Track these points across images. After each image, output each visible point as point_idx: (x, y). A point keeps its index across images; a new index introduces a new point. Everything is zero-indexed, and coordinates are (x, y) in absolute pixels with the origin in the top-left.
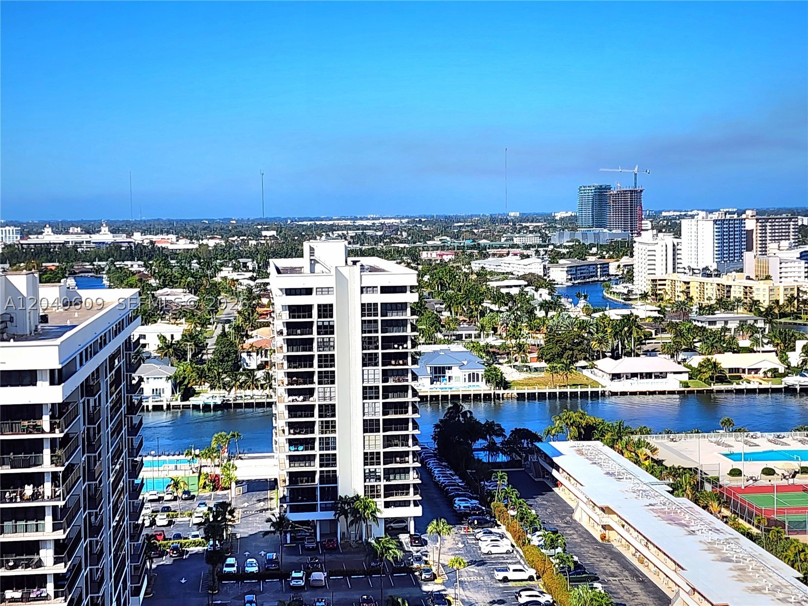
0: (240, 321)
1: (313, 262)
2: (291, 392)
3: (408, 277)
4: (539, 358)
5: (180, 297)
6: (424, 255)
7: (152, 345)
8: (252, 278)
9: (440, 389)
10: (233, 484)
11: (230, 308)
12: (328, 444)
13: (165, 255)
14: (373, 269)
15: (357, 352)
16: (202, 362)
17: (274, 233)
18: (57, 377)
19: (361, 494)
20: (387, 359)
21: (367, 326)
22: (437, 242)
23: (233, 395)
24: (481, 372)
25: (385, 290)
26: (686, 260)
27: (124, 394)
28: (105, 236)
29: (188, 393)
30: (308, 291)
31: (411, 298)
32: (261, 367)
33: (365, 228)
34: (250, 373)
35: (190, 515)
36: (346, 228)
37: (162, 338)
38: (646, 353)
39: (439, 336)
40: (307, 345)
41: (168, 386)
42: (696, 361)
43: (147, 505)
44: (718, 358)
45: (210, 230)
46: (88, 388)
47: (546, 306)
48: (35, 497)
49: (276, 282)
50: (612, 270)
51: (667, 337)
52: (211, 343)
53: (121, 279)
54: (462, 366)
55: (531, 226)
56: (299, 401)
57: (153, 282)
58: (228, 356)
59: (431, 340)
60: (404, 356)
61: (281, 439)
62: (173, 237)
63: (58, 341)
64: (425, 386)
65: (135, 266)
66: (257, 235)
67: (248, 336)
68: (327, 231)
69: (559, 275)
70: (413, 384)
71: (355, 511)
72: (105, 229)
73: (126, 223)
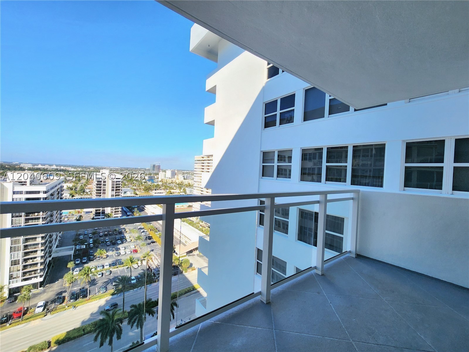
0: (85, 183)
2: (96, 196)
4: (143, 190)
7: (66, 187)
9: (125, 195)
10: (83, 212)
11: (83, 181)
13: (68, 171)
15: (110, 188)
16: (76, 191)
17: (93, 168)
18: (45, 192)
19: (110, 213)
20: (116, 190)
21: (113, 185)
23: (83, 196)
24: (133, 192)
26: (167, 176)
27: (60, 196)
28: (54, 167)
29: (73, 196)
31: (121, 180)
32: (89, 191)
33: (112, 168)
34: (87, 193)
35: (73, 218)
36: (108, 168)
37: (68, 186)
38: (160, 190)
39: (125, 187)
40: (100, 187)
41: (69, 195)
42: (168, 191)
43: (63, 217)
44: (171, 190)
45: (79, 167)
46: (52, 195)
47: (145, 182)
48: (38, 215)
50: (155, 177)
51: (164, 187)
52: (79, 188)
54: (129, 192)
55: (142, 170)
58: (82, 189)
59: (124, 187)
60: (119, 190)
62: (71, 168)
63: (46, 186)
64: (123, 195)
66: (89, 169)
67: (87, 186)
69: (147, 178)
70: (121, 194)
71: (108, 216)
73: (60, 165)
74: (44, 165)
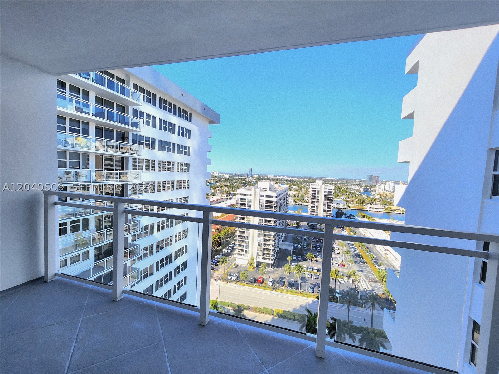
0: (305, 192)
1: (317, 184)
2: (311, 204)
3: (333, 187)
4: (356, 203)
5: (296, 188)
6: (337, 184)
7: (291, 195)
8: (308, 186)
9: (337, 206)
11: (304, 190)
12: (317, 212)
13: (294, 181)
14: (327, 186)
15: (323, 199)
16: (298, 198)
17: (312, 179)
18: (276, 197)
20: (328, 200)
21: (325, 195)
22: (340, 182)
23: (303, 203)
24: (345, 204)
25: (329, 189)
26: (387, 189)
27: (286, 201)
28: (286, 178)
29: (296, 202)
30: (316, 188)
31: (334, 191)
32: (308, 200)
34: (305, 200)
36: (324, 179)
37: (293, 193)
38: (377, 204)
39: (338, 198)
40: (315, 196)
41: (293, 201)
42: (387, 207)
44: (391, 207)
45: (302, 178)
46: (280, 199)
47: (359, 195)
49: (311, 186)
50: (372, 189)
51: (381, 202)
52: (300, 195)
53: (287, 184)
54: (342, 203)
55: (357, 181)
56: (313, 205)
57: (292, 185)
58: (302, 197)
59: (337, 198)
60: (331, 200)
61: (309, 210)
62: (296, 179)
63: (276, 192)
64: (335, 205)
65: (290, 182)
66: (309, 179)
67: (306, 195)
68: (320, 179)
69: (362, 190)
70: (333, 205)
72: (286, 177)
73: (289, 176)
74: (280, 176)
